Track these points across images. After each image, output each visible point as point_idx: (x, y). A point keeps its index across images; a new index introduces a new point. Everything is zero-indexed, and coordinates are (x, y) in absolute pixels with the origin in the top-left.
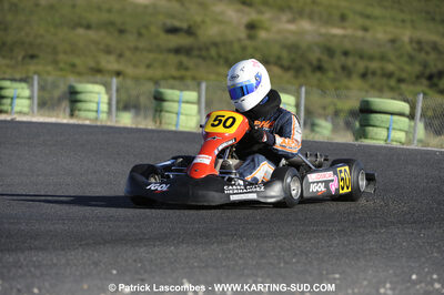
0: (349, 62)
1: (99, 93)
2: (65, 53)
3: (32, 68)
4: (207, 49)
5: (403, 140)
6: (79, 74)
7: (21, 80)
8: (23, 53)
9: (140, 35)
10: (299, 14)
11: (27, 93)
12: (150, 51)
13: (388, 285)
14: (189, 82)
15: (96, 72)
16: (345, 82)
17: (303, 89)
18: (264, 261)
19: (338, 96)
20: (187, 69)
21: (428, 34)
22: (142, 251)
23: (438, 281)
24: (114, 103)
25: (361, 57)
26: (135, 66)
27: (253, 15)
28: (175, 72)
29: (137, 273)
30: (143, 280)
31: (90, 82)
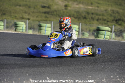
0: (93, 16)
1: (23, 24)
2: (13, 13)
3: (4, 17)
4: (54, 12)
6: (17, 19)
7: (1, 21)
8: (1, 13)
9: (34, 8)
10: (80, 3)
11: (3, 24)
12: (37, 13)
13: (105, 79)
14: (48, 22)
15: (22, 19)
16: (92, 22)
17: (81, 24)
18: (69, 72)
19: (90, 26)
20: (48, 18)
22: (35, 69)
23: (119, 78)
24: (27, 27)
25: (97, 15)
26: (33, 17)
27: (66, 3)
28: (44, 19)
29: (34, 75)
30: (36, 77)
31: (20, 21)
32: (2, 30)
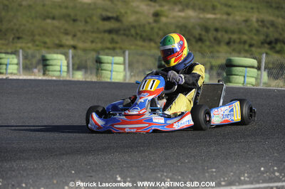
0: (219, 35)
1: (61, 60)
2: (40, 35)
3: (19, 45)
4: (129, 30)
5: (254, 84)
6: (48, 48)
7: (12, 53)
8: (12, 36)
9: (86, 22)
10: (187, 6)
11: (15, 61)
12: (93, 32)
13: (246, 175)
14: (118, 51)
15: (59, 47)
16: (217, 48)
19: (213, 57)
21: (268, 16)
22: (90, 158)
23: (278, 172)
24: (71, 65)
25: (226, 32)
26: (84, 42)
27: (157, 8)
28: (109, 45)
29: (87, 172)
30: (91, 176)
31: (55, 53)
32: (15, 74)
